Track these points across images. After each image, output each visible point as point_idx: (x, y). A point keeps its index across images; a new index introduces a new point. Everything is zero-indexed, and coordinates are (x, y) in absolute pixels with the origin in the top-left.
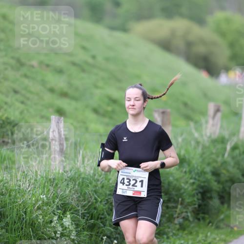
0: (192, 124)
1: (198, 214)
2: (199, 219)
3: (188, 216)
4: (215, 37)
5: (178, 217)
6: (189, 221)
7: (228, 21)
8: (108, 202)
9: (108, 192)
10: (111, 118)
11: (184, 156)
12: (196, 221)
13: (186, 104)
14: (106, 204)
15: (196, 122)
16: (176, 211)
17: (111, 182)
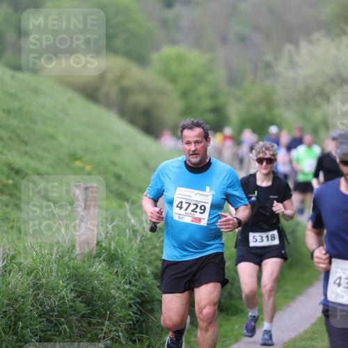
0: (127, 206)
1: (133, 334)
2: (134, 341)
3: (119, 336)
4: (162, 83)
5: (104, 338)
6: (121, 343)
7: (181, 59)
8: (5, 316)
9: (6, 302)
10: (11, 195)
11: (116, 250)
12: (130, 343)
13: (118, 177)
14: (2, 317)
15: (133, 203)
16: (102, 330)
17: (10, 286)
